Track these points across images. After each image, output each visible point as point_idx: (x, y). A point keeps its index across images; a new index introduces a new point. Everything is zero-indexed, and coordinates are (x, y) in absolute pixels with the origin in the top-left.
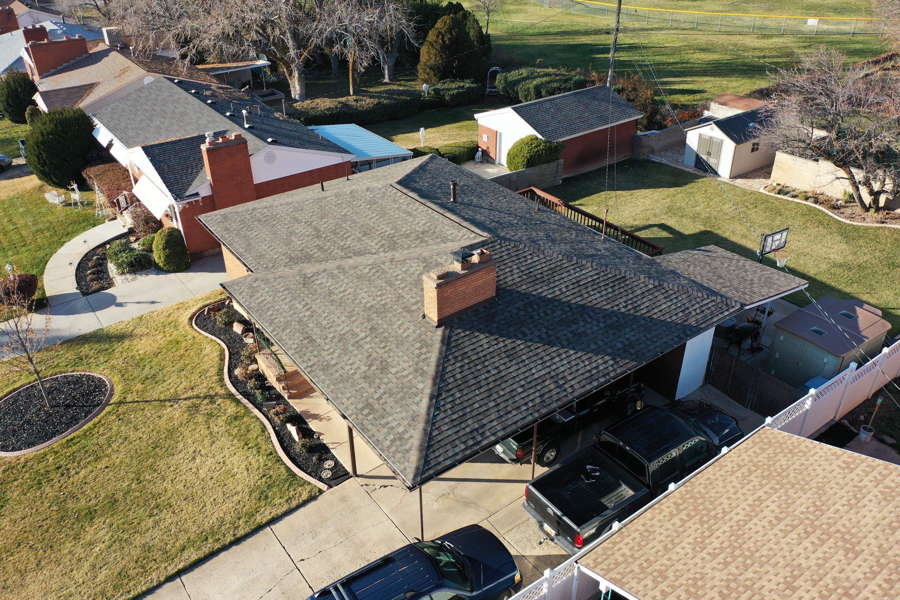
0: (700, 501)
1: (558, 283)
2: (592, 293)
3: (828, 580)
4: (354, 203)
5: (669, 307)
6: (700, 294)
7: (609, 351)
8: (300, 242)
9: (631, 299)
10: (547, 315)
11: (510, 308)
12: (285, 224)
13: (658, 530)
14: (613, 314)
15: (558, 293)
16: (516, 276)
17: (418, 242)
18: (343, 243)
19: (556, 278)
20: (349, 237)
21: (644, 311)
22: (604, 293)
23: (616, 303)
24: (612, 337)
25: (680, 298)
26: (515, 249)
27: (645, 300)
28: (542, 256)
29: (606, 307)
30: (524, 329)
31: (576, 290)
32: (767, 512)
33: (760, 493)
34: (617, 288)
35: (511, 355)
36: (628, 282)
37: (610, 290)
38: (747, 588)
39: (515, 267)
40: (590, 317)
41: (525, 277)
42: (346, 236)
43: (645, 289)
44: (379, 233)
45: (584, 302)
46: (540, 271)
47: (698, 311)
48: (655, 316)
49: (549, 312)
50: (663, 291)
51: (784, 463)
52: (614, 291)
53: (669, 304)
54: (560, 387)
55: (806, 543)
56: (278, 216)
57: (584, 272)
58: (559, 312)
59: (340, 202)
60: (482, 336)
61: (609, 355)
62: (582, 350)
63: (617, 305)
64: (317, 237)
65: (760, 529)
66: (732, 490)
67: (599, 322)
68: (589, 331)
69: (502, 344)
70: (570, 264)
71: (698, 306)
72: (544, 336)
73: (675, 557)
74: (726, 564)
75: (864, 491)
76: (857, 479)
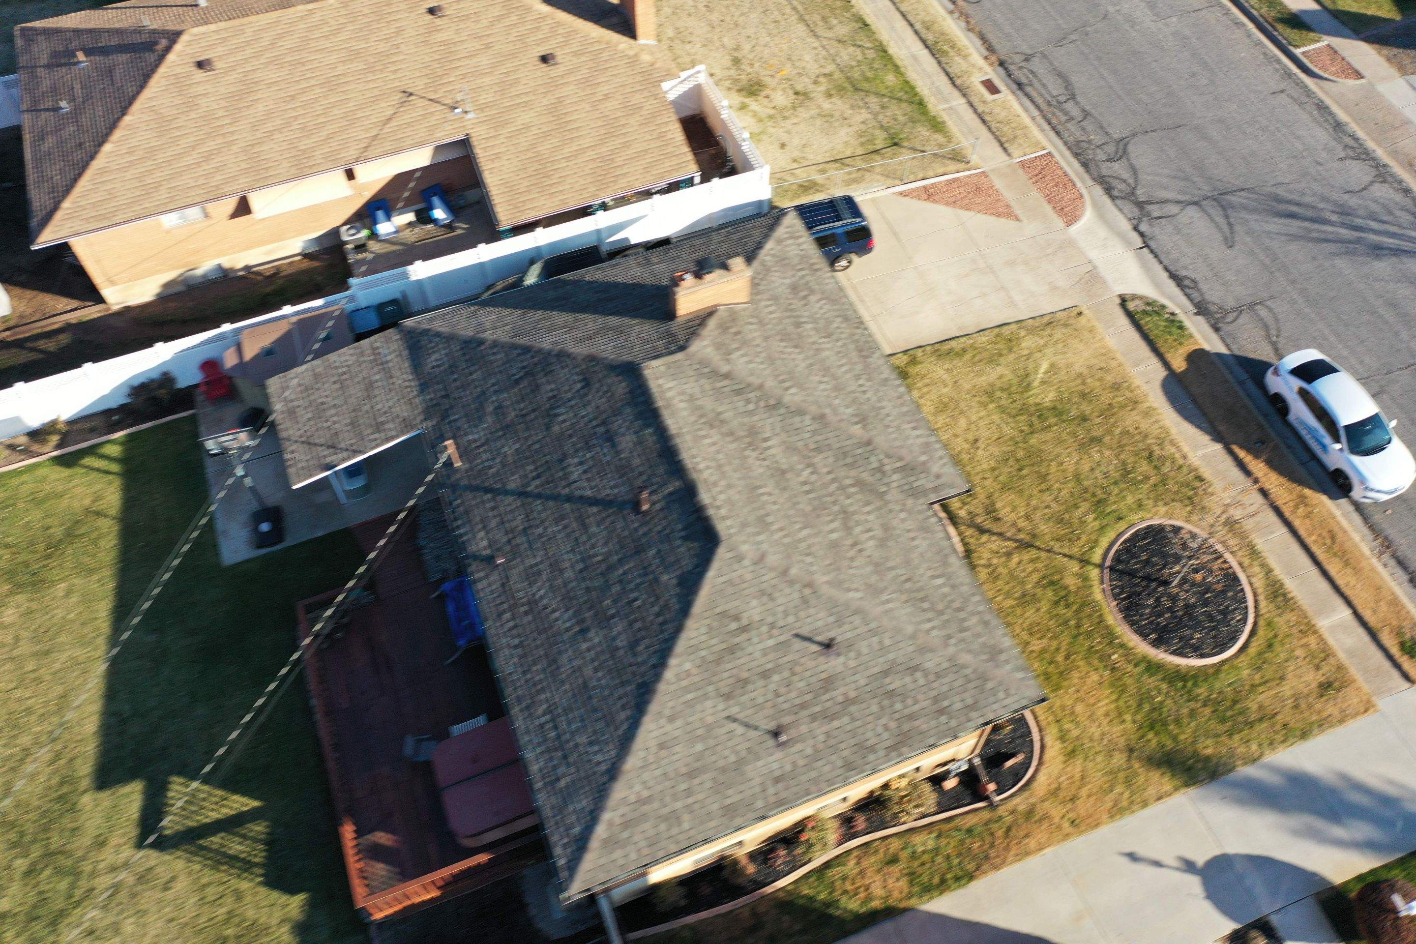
0: (600, 178)
1: (593, 328)
2: (560, 323)
4: (787, 540)
5: (487, 318)
7: (581, 283)
8: (871, 517)
9: (523, 321)
10: (624, 303)
12: (892, 569)
13: (640, 168)
14: (554, 308)
15: (599, 321)
17: (722, 417)
18: (814, 477)
19: (591, 332)
20: (805, 483)
21: (516, 313)
22: (549, 323)
24: (571, 292)
25: (467, 325)
26: (623, 354)
27: (508, 321)
29: (555, 313)
31: (576, 324)
32: (574, 148)
33: (564, 165)
34: (529, 329)
36: (514, 334)
40: (578, 305)
41: (627, 331)
42: (806, 488)
43: (500, 329)
44: (766, 463)
45: (575, 315)
46: (606, 337)
47: (458, 316)
49: (620, 306)
50: (480, 330)
51: (525, 182)
53: (484, 320)
56: (904, 597)
57: (557, 339)
58: (610, 306)
59: (809, 559)
61: (585, 281)
62: (606, 282)
63: (543, 315)
64: (845, 512)
65: (588, 139)
67: (573, 302)
68: (590, 295)
70: (566, 345)
71: (454, 320)
74: (623, 126)
75: (510, 135)
76: (503, 146)
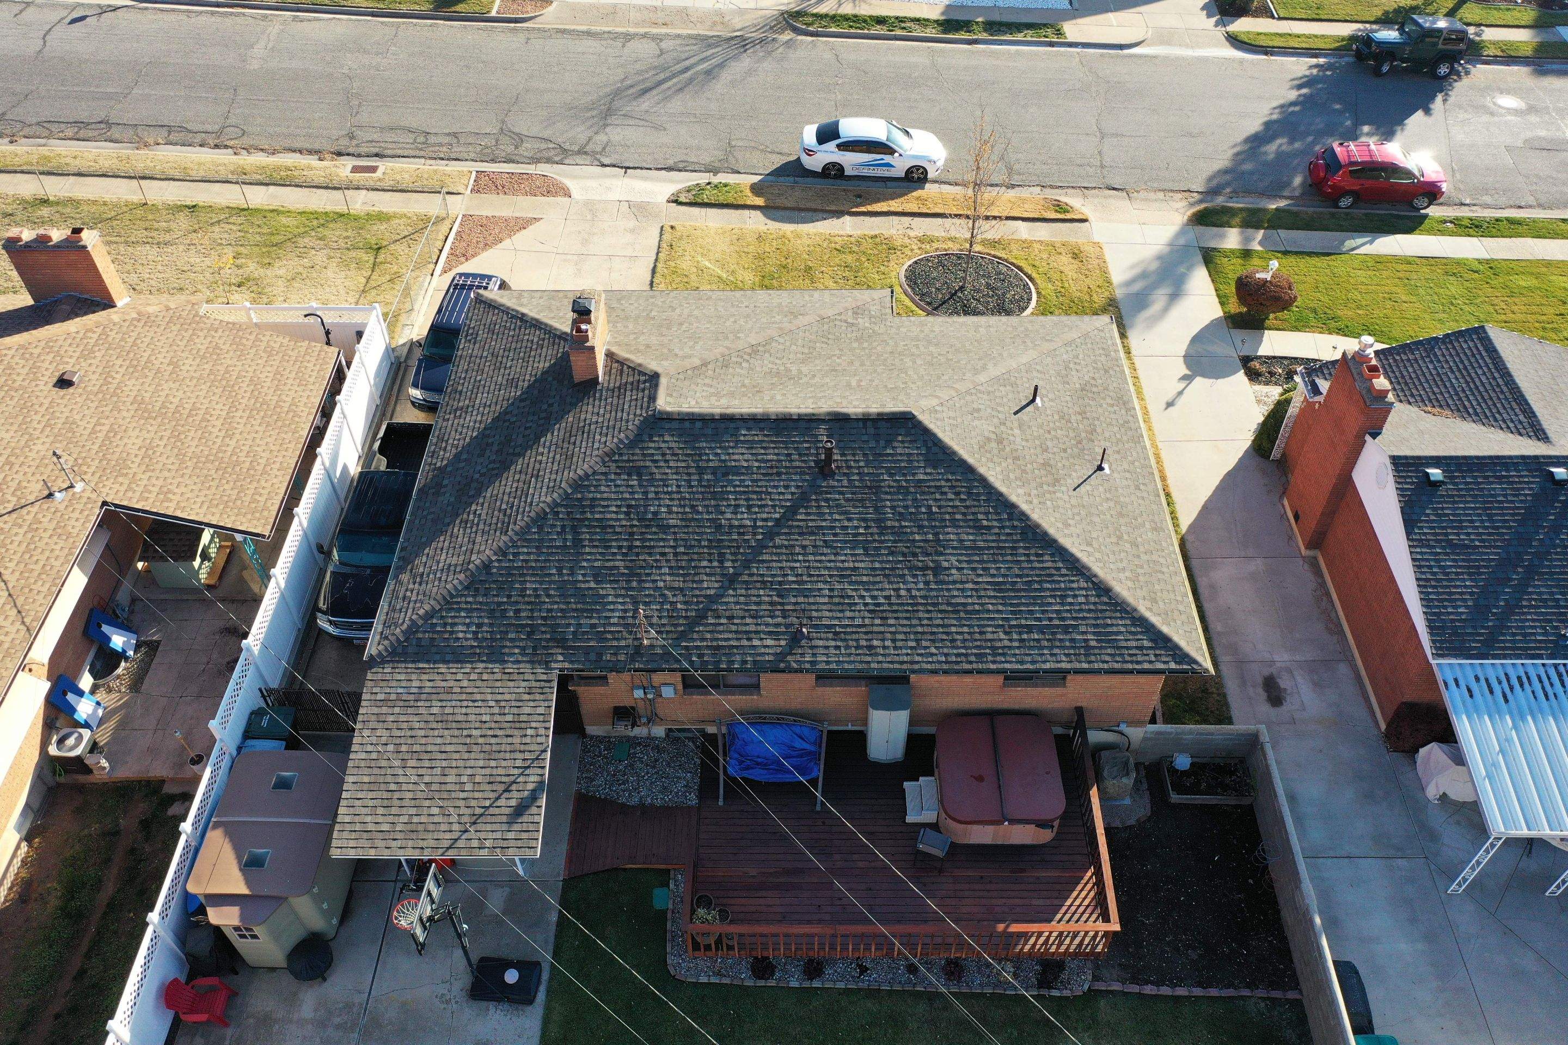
0: (280, 424)
1: (551, 455)
2: (515, 485)
3: (151, 375)
5: (438, 562)
6: (421, 612)
7: (449, 469)
8: (901, 343)
9: (478, 525)
10: (526, 428)
11: (557, 398)
13: (296, 388)
14: (479, 493)
15: (541, 450)
16: (589, 416)
18: (845, 358)
19: (558, 457)
20: (850, 363)
21: (456, 530)
22: (506, 498)
23: (486, 505)
24: (459, 478)
25: (436, 583)
26: (623, 428)
27: (466, 540)
28: (596, 453)
29: (490, 490)
30: (528, 402)
31: (530, 470)
32: (218, 423)
33: (233, 443)
34: (501, 516)
35: (512, 383)
36: (498, 533)
37: (504, 506)
38: (203, 357)
39: (600, 420)
40: (493, 469)
41: (582, 424)
42: (856, 364)
43: (476, 547)
44: (819, 376)
45: (512, 471)
46: (578, 443)
47: (409, 594)
48: (442, 538)
49: (527, 432)
50: (458, 569)
51: (226, 487)
52: (500, 510)
53: (441, 565)
54: (456, 410)
55: (176, 401)
57: (544, 489)
58: (520, 441)
60: (547, 365)
61: (446, 466)
62: (469, 444)
63: (482, 504)
64: (892, 353)
65: (216, 407)
66: (258, 441)
67: (482, 475)
68: (481, 460)
69: (527, 377)
70: (564, 479)
71: (413, 598)
72: (507, 417)
73: (269, 369)
74: (227, 372)
75: (144, 467)
76: (154, 481)
